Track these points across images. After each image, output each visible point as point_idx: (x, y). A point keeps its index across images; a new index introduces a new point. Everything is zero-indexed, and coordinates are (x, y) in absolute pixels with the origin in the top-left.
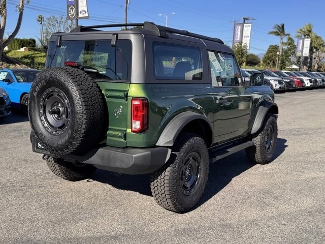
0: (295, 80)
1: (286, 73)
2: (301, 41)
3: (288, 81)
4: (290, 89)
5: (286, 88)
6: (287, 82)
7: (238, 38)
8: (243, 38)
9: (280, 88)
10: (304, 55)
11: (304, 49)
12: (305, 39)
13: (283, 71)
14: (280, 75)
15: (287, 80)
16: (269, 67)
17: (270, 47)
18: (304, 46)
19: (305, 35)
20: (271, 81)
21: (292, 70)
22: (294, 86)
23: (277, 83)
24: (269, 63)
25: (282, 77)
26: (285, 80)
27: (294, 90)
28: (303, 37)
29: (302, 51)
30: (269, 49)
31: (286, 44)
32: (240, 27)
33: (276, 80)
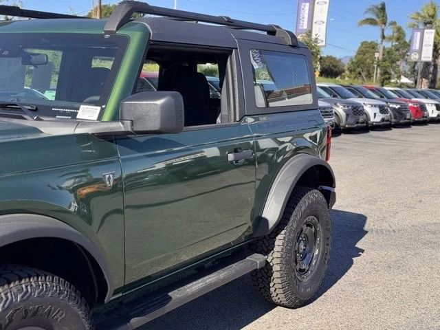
0: (410, 105)
1: (391, 91)
2: (419, 34)
3: (397, 107)
4: (402, 121)
5: (393, 120)
6: (395, 109)
7: (305, 26)
8: (314, 24)
9: (383, 120)
10: (423, 59)
11: (424, 48)
12: (426, 31)
13: (387, 88)
14: (383, 95)
15: (394, 106)
16: (360, 81)
17: (362, 44)
18: (424, 44)
19: (426, 24)
20: (365, 108)
21: (402, 85)
22: (408, 117)
23: (377, 110)
24: (360, 74)
25: (386, 99)
26: (391, 106)
27: (408, 125)
28: (421, 26)
29: (420, 51)
30: (360, 48)
31: (390, 39)
32: (307, 4)
33: (375, 106)
